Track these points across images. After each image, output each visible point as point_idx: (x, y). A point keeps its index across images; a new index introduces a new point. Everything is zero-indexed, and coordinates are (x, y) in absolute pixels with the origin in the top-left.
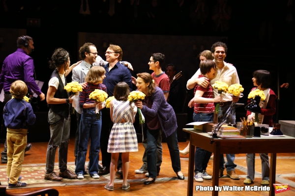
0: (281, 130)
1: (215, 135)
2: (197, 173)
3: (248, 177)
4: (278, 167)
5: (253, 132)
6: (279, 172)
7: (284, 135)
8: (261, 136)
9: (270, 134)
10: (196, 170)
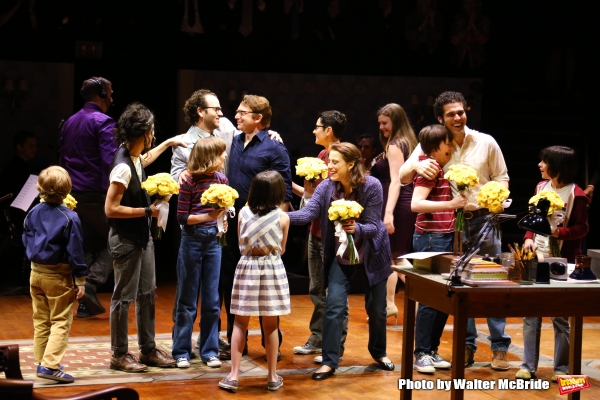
0: (592, 269)
1: (456, 280)
2: (421, 356)
3: (525, 365)
4: (585, 345)
5: (535, 274)
6: (589, 355)
7: (598, 280)
8: (551, 280)
9: (569, 278)
10: (418, 351)
